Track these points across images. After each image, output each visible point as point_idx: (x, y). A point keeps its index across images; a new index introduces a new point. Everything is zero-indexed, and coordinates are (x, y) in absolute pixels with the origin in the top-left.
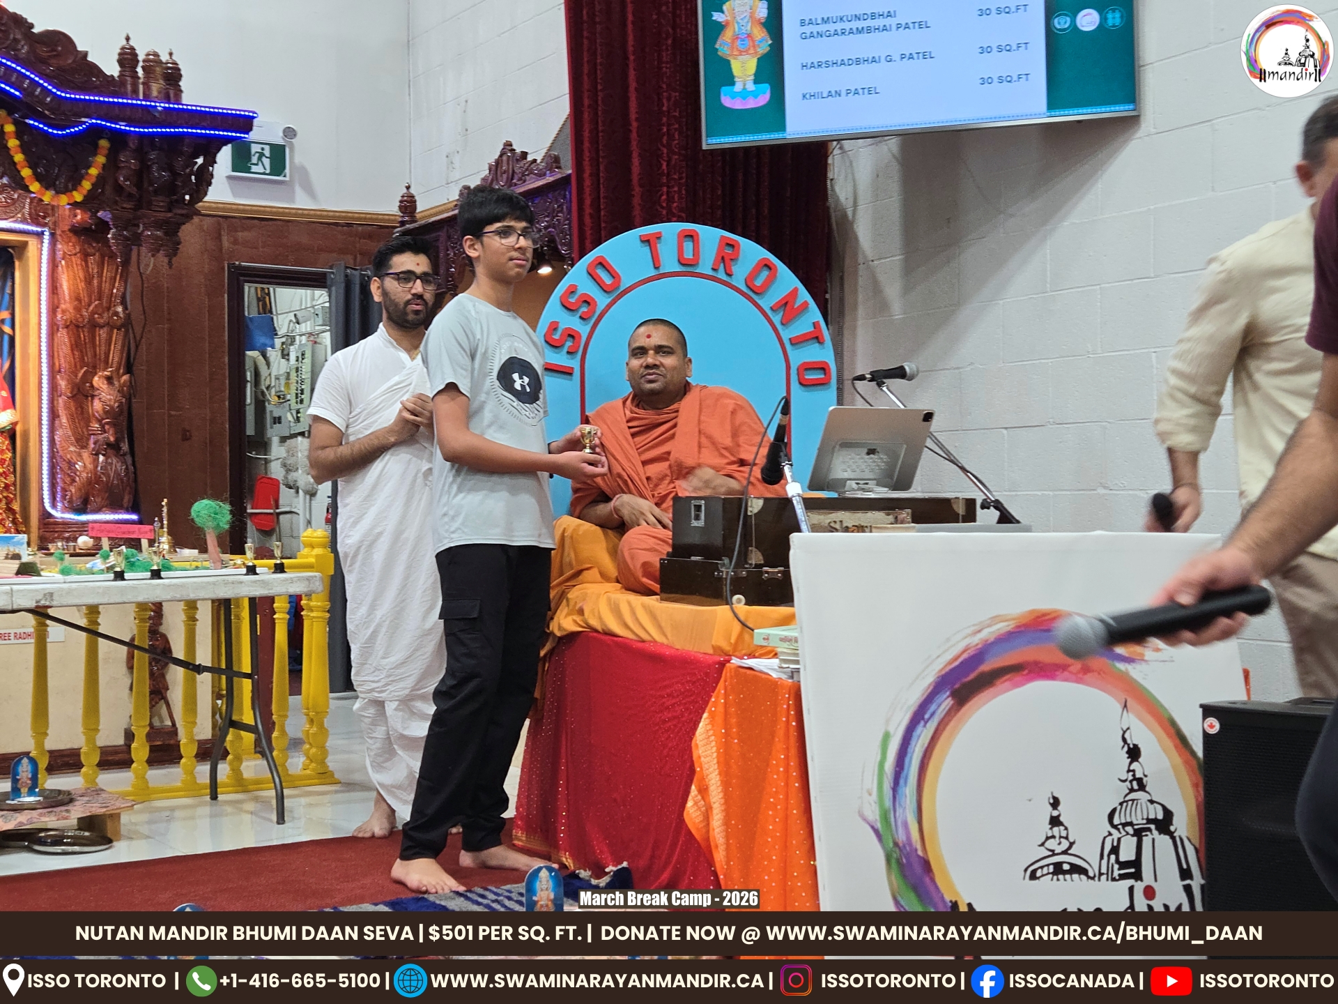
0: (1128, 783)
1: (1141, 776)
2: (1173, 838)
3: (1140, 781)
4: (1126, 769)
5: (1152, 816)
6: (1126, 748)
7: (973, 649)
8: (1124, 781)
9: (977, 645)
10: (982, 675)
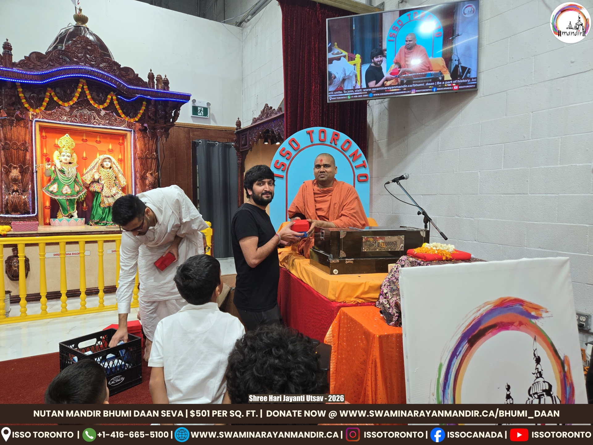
0: (536, 375)
1: (541, 371)
2: (552, 397)
3: (540, 373)
4: (535, 368)
5: (544, 389)
6: (535, 359)
7: (477, 319)
8: (534, 374)
9: (478, 317)
10: (480, 330)
